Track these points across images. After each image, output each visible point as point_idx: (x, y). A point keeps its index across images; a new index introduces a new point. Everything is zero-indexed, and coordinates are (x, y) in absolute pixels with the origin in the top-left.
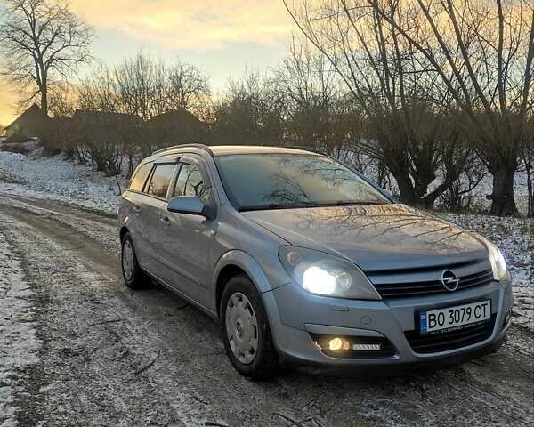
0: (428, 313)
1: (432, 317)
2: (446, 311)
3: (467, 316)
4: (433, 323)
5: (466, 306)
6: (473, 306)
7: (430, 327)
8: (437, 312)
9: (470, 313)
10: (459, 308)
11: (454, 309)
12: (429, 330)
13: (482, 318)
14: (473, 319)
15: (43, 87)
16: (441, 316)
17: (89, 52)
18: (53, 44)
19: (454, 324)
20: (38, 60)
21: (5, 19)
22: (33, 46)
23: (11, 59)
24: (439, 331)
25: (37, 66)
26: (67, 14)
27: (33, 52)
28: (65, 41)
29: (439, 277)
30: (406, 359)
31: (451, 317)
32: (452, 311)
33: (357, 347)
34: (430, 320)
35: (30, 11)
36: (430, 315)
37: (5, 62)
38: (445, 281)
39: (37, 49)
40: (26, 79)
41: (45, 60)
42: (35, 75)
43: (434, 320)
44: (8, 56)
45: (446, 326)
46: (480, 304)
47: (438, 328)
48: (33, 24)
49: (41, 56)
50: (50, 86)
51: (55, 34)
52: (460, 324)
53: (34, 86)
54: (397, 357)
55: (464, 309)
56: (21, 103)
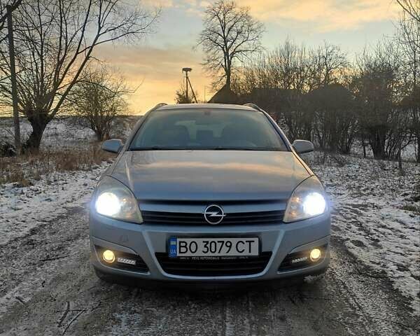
0: (179, 240)
1: (183, 244)
2: (200, 241)
3: (225, 249)
4: (183, 250)
5: (225, 240)
6: (234, 241)
7: (180, 252)
8: (189, 241)
9: (230, 247)
10: (216, 240)
11: (210, 240)
12: (178, 255)
13: (246, 253)
14: (233, 253)
15: (228, 72)
16: (194, 245)
17: (260, 44)
18: (237, 41)
19: (209, 254)
20: (226, 54)
21: (206, 25)
22: (223, 44)
23: (209, 54)
24: (191, 257)
25: (225, 58)
26: (248, 17)
27: (223, 48)
28: (244, 37)
29: (203, 210)
30: (155, 276)
31: (205, 246)
32: (207, 242)
33: (121, 260)
34: (180, 247)
35: (222, 18)
36: (180, 242)
37: (205, 57)
38: (207, 215)
39: (226, 45)
40: (218, 67)
41: (230, 52)
42: (224, 64)
43: (185, 247)
44: (207, 52)
45: (199, 253)
46: (244, 240)
47: (189, 254)
48: (223, 28)
49: (228, 50)
50: (233, 71)
51: (239, 33)
52: (216, 254)
53: (223, 71)
54: (149, 273)
55: (223, 242)
56: (214, 84)
